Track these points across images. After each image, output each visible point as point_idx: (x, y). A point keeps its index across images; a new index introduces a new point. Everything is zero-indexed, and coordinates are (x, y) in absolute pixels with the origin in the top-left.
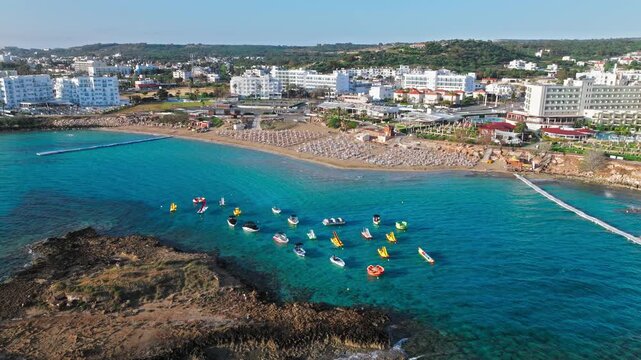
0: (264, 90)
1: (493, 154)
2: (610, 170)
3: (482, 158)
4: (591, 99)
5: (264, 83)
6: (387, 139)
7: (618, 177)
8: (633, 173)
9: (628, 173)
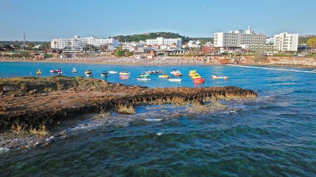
0: (72, 45)
1: (210, 59)
2: (269, 60)
3: (206, 60)
4: (242, 40)
5: (72, 42)
6: (153, 57)
7: (274, 62)
8: (280, 60)
9: (278, 60)
